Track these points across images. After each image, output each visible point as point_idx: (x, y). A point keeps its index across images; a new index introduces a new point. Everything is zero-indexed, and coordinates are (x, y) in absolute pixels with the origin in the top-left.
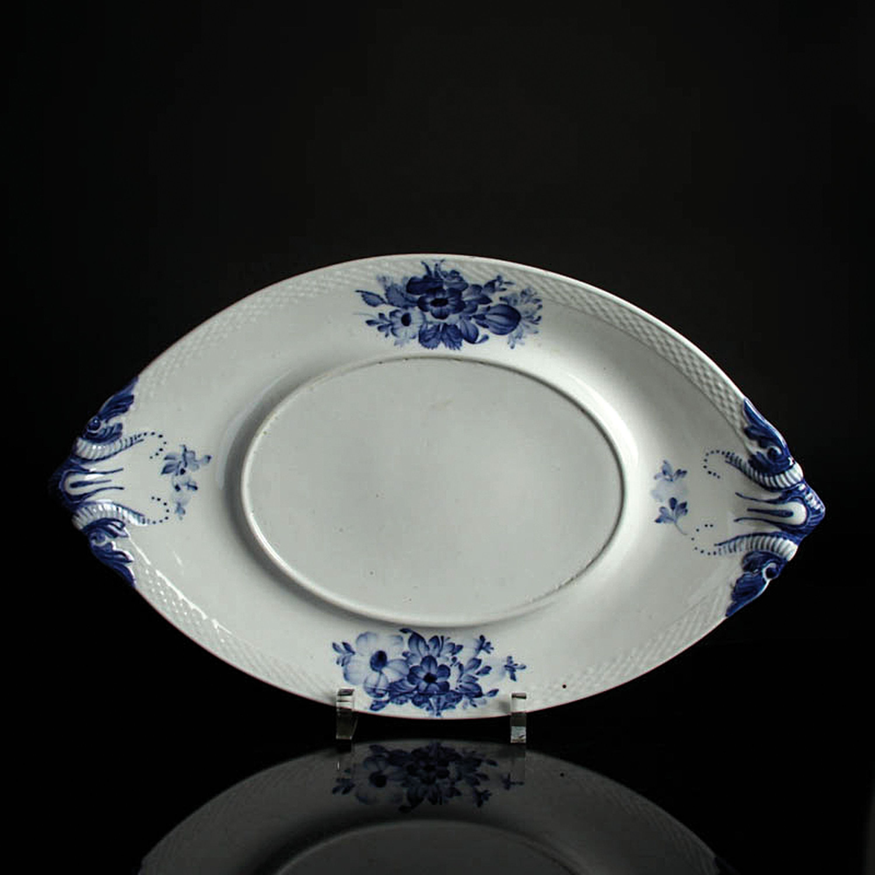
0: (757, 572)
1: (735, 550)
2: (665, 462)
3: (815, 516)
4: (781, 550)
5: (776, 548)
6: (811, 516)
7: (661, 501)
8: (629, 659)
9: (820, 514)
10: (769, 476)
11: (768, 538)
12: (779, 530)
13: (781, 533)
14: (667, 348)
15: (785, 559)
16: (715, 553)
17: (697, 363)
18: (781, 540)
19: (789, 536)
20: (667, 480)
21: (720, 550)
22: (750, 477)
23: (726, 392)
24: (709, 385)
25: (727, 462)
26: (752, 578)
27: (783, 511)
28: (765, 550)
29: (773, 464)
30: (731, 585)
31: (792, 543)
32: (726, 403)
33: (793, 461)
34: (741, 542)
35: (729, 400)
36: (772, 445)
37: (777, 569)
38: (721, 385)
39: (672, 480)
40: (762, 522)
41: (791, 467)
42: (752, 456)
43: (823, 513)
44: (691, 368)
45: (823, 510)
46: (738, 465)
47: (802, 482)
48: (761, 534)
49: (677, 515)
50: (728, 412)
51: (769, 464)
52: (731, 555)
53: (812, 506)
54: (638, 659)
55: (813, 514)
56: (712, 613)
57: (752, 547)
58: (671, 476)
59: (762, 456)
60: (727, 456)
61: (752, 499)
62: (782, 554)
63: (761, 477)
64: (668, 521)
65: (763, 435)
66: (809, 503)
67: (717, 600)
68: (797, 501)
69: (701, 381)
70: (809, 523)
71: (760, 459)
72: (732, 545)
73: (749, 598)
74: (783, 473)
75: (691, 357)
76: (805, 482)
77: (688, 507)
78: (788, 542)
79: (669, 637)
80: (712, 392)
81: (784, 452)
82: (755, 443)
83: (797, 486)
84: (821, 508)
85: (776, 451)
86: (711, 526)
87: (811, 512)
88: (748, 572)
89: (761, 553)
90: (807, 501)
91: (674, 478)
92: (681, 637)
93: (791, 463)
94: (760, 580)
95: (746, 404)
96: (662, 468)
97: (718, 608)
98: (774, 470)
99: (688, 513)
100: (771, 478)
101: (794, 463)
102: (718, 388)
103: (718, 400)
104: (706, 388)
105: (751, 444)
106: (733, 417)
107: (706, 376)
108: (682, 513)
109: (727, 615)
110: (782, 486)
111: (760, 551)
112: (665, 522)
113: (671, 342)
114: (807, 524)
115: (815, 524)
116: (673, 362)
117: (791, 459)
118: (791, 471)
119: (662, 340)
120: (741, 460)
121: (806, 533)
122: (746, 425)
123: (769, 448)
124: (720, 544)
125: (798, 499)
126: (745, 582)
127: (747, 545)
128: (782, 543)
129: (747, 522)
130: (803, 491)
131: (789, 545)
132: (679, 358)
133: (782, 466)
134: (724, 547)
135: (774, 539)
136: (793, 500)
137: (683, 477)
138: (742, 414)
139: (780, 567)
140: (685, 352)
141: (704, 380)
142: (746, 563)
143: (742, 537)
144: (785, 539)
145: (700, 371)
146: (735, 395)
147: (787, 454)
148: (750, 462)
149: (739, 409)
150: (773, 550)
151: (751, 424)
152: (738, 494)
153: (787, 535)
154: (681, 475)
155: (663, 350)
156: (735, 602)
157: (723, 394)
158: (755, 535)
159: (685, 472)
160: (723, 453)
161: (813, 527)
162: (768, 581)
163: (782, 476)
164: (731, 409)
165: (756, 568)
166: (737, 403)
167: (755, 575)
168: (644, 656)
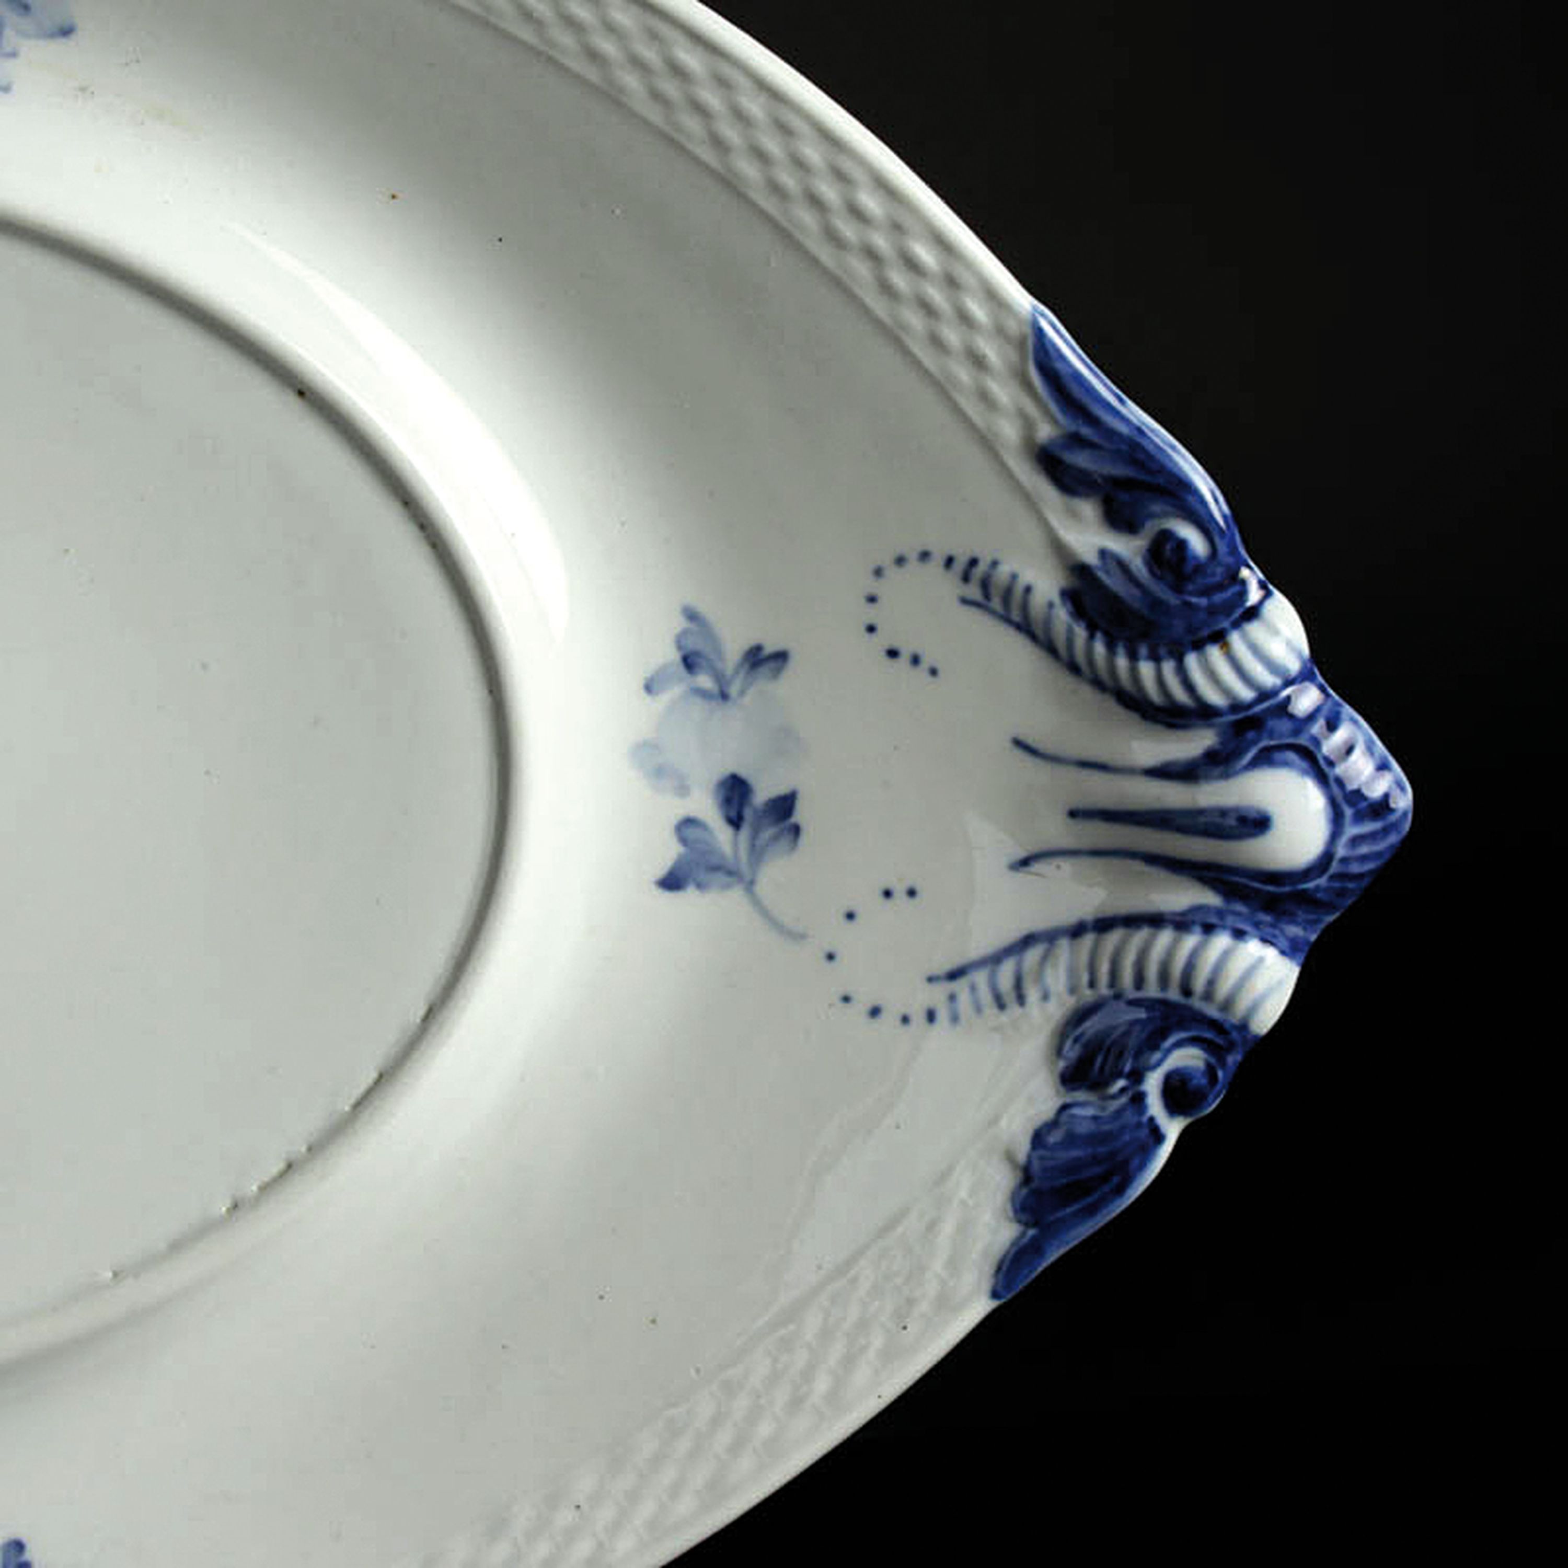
0: (1123, 1090)
1: (1021, 999)
2: (691, 615)
3: (1369, 827)
4: (1223, 989)
5: (1199, 984)
6: (1351, 830)
7: (683, 790)
8: (565, 1517)
9: (1393, 818)
10: (1156, 658)
11: (1165, 937)
12: (1211, 899)
13: (1220, 913)
14: (670, 88)
15: (1243, 1027)
16: (931, 1016)
17: (813, 154)
18: (1222, 941)
19: (1257, 925)
20: (702, 693)
21: (952, 998)
22: (1073, 668)
23: (951, 283)
24: (871, 254)
25: (965, 601)
26: (1095, 1118)
27: (1223, 812)
28: (1152, 990)
29: (1173, 600)
30: (1009, 1157)
31: (1271, 954)
32: (952, 336)
33: (1262, 585)
34: (1044, 958)
35: (965, 318)
36: (1166, 515)
37: (1210, 1071)
38: (925, 255)
39: (724, 696)
40: (1138, 866)
41: (1253, 613)
42: (1081, 571)
43: (1405, 814)
44: (788, 180)
45: (1404, 801)
46: (1016, 616)
47: (1305, 676)
48: (1132, 921)
49: (757, 854)
50: (964, 374)
51: (1156, 604)
52: (1004, 1018)
53: (1351, 786)
54: (606, 1514)
55: (1359, 818)
56: (932, 1289)
57: (1092, 984)
58: (719, 678)
59: (1122, 566)
60: (966, 578)
61: (1085, 764)
62: (1227, 1005)
63: (1122, 662)
64: (720, 878)
65: (1120, 471)
66: (1339, 770)
67: (948, 1228)
68: (1286, 764)
69: (833, 237)
70: (1344, 860)
71: (1113, 582)
72: (1006, 971)
73: (1091, 1211)
74: (1219, 638)
75: (785, 130)
76: (1320, 679)
77: (801, 815)
78: (1253, 948)
79: (742, 1403)
80: (887, 289)
81: (1222, 547)
82: (1089, 509)
83: (1285, 693)
84: (1396, 792)
85: (1182, 545)
86: (912, 893)
87: (1348, 812)
88: (1080, 1096)
89: (1135, 1003)
90: (1331, 764)
91: (734, 690)
92: (796, 1403)
93: (1254, 595)
94: (1139, 1125)
95: (1039, 333)
96: (679, 643)
97: (953, 1264)
98: (1179, 626)
99: (805, 839)
100: (1168, 668)
101: (1268, 594)
102: (912, 265)
103: (915, 320)
104: (861, 269)
105: (1074, 515)
106: (984, 397)
107: (856, 213)
108: (775, 838)
109: (995, 1295)
110: (1214, 698)
111: (1132, 994)
112: (700, 886)
113: (691, 59)
114: (1334, 867)
115: (1370, 866)
116: (707, 155)
117: (1251, 576)
118: (1254, 629)
119: (650, 54)
120: (1028, 590)
121: (1328, 907)
122: (1045, 432)
123: (1151, 528)
124: (954, 975)
125: (1291, 756)
126: (1071, 1140)
127: (1072, 972)
128: (1226, 955)
129: (1067, 866)
130: (1311, 717)
131: (1261, 960)
132: (731, 134)
133: (1213, 611)
134: (973, 988)
135: (1190, 941)
136: (1266, 759)
137: (776, 673)
138: (1027, 385)
139: (1222, 1063)
140: (755, 107)
141: (848, 230)
142: (1072, 1052)
143: (1050, 937)
144: (1239, 935)
145: (829, 192)
146: (992, 296)
147: (1233, 551)
148: (1071, 596)
149: (1014, 356)
150: (1187, 991)
151: (1067, 424)
152: (1018, 743)
153: (1247, 919)
154: (765, 670)
155: (657, 96)
156: (1031, 1232)
157: (936, 295)
158: (1103, 925)
159: (781, 657)
160: (949, 561)
161: (1361, 876)
162: (1173, 1129)
163: (1214, 653)
164: (978, 362)
165: (1119, 1075)
166: (1000, 331)
167: (1115, 1105)
168: (633, 1497)
